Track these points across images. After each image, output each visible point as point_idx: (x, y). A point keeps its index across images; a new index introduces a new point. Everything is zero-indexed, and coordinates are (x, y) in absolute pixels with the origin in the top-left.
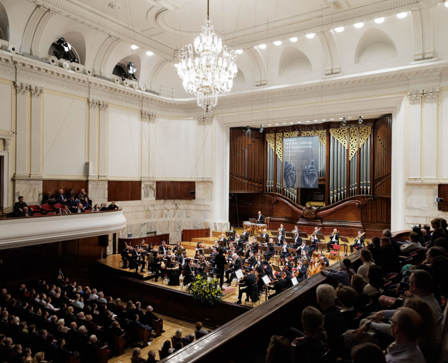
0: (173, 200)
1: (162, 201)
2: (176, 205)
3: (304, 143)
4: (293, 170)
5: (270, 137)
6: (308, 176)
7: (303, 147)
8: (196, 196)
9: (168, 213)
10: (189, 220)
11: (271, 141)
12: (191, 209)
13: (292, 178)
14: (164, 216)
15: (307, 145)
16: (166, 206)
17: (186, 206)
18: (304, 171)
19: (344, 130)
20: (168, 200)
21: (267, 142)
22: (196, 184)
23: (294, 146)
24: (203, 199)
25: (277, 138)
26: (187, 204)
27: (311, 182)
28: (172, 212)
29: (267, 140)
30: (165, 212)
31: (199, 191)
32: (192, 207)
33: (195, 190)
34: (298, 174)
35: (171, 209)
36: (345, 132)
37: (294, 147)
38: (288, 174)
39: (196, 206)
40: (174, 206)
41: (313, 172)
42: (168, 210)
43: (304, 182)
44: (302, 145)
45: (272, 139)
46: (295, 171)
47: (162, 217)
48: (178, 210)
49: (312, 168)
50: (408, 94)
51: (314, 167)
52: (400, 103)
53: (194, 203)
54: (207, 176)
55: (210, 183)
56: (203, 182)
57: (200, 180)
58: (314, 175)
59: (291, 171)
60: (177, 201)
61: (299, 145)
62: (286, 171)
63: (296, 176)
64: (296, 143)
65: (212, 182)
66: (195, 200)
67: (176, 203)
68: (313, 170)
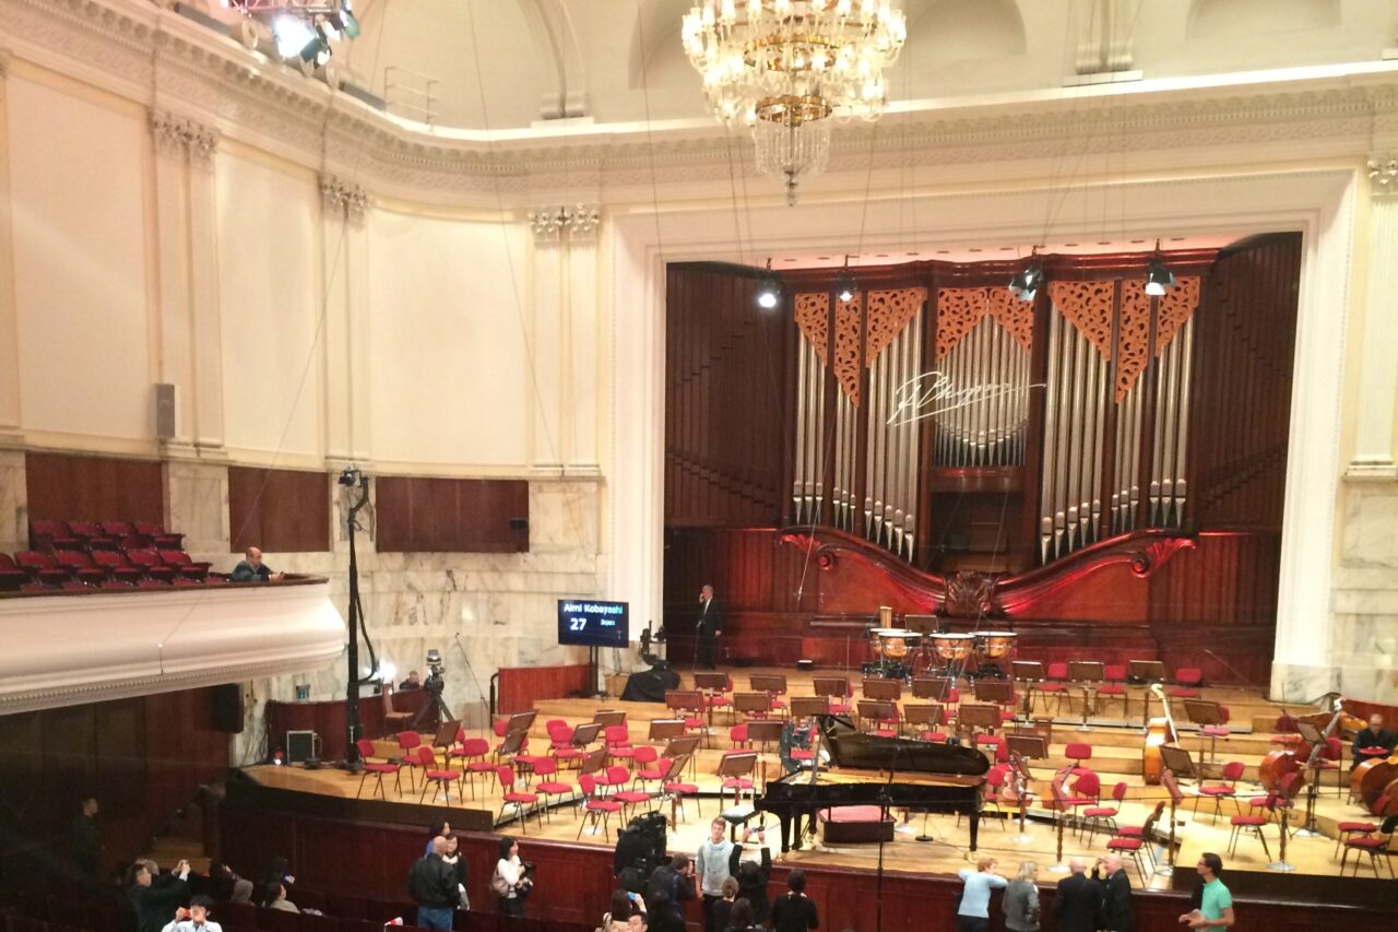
0: (437, 555)
1: (398, 558)
2: (449, 573)
5: (812, 309)
8: (533, 538)
9: (419, 607)
10: (501, 632)
11: (813, 324)
12: (509, 591)
14: (406, 619)
16: (412, 576)
17: (489, 577)
19: (1103, 287)
20: (419, 556)
22: (531, 489)
24: (563, 551)
26: (494, 569)
28: (433, 600)
29: (797, 318)
30: (410, 600)
31: (546, 517)
32: (516, 581)
33: (526, 513)
35: (432, 591)
36: (1105, 296)
39: (535, 577)
40: (441, 578)
42: (421, 597)
45: (820, 315)
47: (397, 621)
48: (454, 595)
50: (1371, 163)
53: (523, 566)
54: (581, 459)
55: (593, 487)
56: (564, 480)
57: (549, 473)
60: (453, 559)
65: (600, 481)
66: (529, 556)
67: (448, 567)
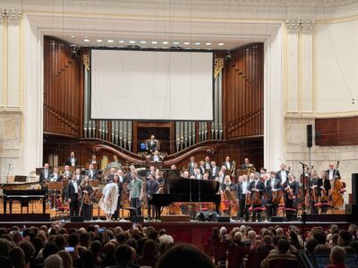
21: (84, 65)
50: (287, 22)
54: (11, 104)
56: (5, 113)
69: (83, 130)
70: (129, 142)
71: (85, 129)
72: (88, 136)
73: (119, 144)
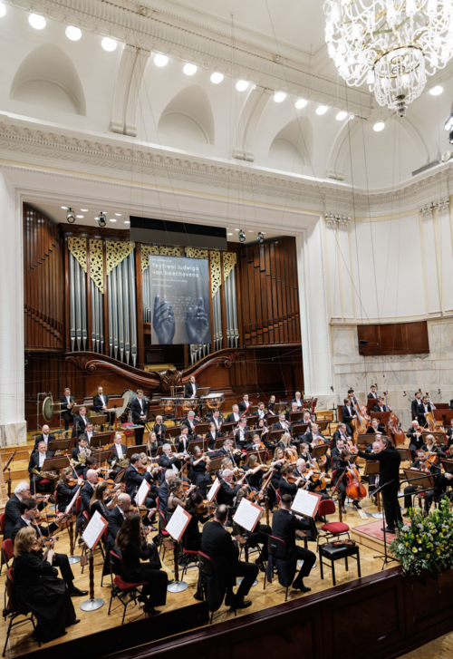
3: (185, 268)
4: (169, 313)
5: (76, 245)
6: (193, 323)
7: (184, 275)
11: (78, 252)
13: (167, 327)
15: (191, 271)
18: (188, 315)
21: (69, 251)
23: (168, 270)
25: (92, 247)
27: (200, 333)
29: (71, 248)
34: (179, 320)
36: (204, 256)
37: (170, 273)
38: (160, 320)
41: (202, 318)
43: (188, 333)
44: (183, 271)
45: (81, 248)
46: (172, 315)
49: (199, 311)
51: (202, 308)
52: (313, 224)
58: (205, 322)
59: (165, 314)
61: (177, 270)
62: (157, 315)
63: (174, 324)
64: (173, 267)
68: (202, 313)
69: (70, 340)
70: (134, 356)
71: (73, 339)
72: (76, 348)
73: (119, 358)
